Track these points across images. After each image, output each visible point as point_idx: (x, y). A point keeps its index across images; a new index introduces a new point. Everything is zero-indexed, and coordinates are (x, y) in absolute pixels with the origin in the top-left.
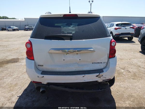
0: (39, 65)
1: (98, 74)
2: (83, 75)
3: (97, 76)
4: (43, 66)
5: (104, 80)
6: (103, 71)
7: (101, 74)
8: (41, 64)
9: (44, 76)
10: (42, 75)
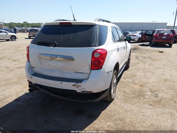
0: (32, 67)
1: (75, 83)
2: (61, 82)
3: (74, 85)
4: (34, 68)
5: (82, 91)
6: (81, 82)
7: (79, 84)
8: (33, 67)
9: (33, 76)
10: (31, 76)
